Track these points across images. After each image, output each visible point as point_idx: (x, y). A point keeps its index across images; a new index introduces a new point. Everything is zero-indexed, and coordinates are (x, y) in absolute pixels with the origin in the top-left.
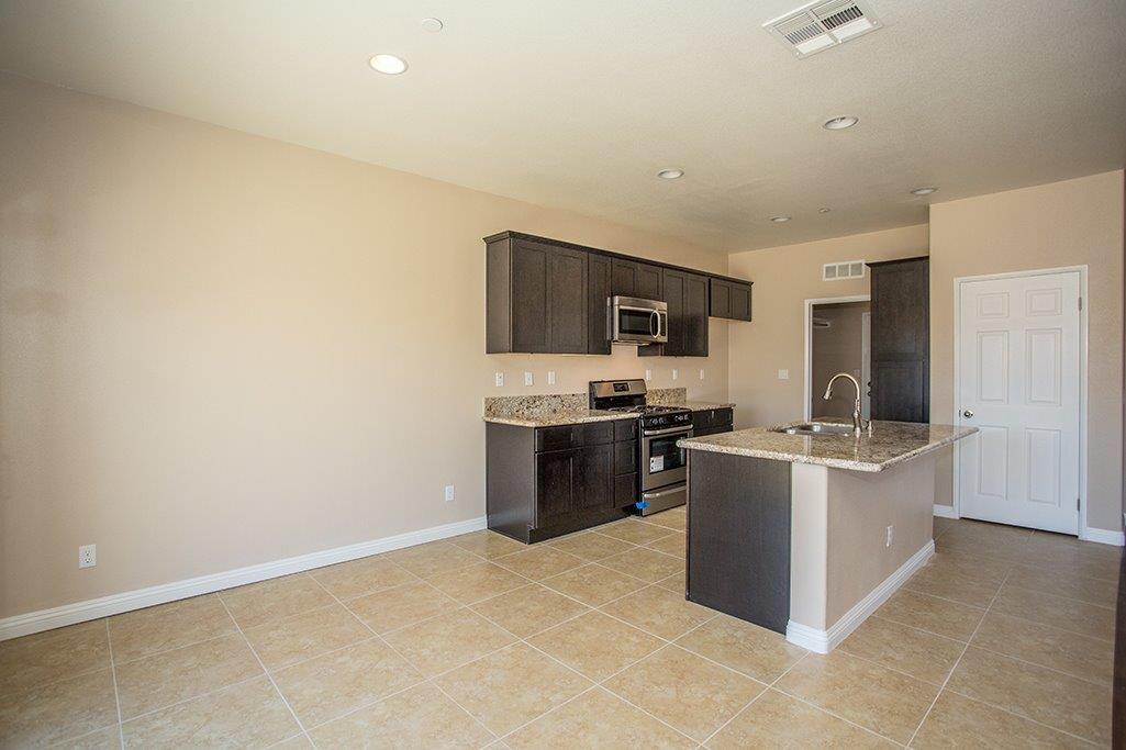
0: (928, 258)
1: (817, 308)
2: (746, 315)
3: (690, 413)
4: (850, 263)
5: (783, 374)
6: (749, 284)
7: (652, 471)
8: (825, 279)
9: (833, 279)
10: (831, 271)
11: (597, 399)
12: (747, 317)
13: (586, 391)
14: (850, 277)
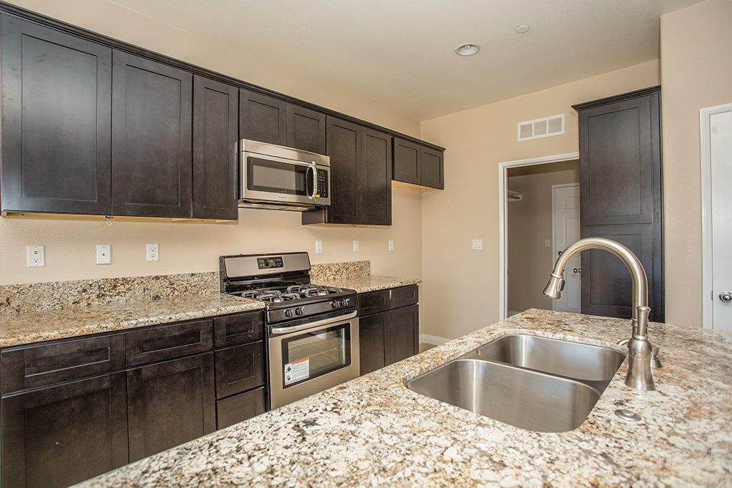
0: (659, 88)
1: (512, 172)
2: (437, 183)
3: (353, 295)
4: (547, 119)
5: (477, 244)
6: (441, 150)
7: (287, 382)
8: (520, 139)
9: (529, 138)
10: (526, 130)
11: (227, 279)
12: (440, 185)
13: (216, 269)
14: (548, 135)
